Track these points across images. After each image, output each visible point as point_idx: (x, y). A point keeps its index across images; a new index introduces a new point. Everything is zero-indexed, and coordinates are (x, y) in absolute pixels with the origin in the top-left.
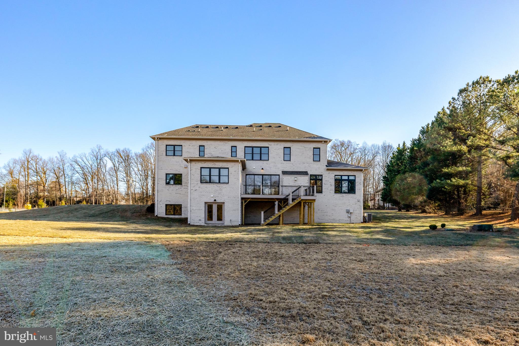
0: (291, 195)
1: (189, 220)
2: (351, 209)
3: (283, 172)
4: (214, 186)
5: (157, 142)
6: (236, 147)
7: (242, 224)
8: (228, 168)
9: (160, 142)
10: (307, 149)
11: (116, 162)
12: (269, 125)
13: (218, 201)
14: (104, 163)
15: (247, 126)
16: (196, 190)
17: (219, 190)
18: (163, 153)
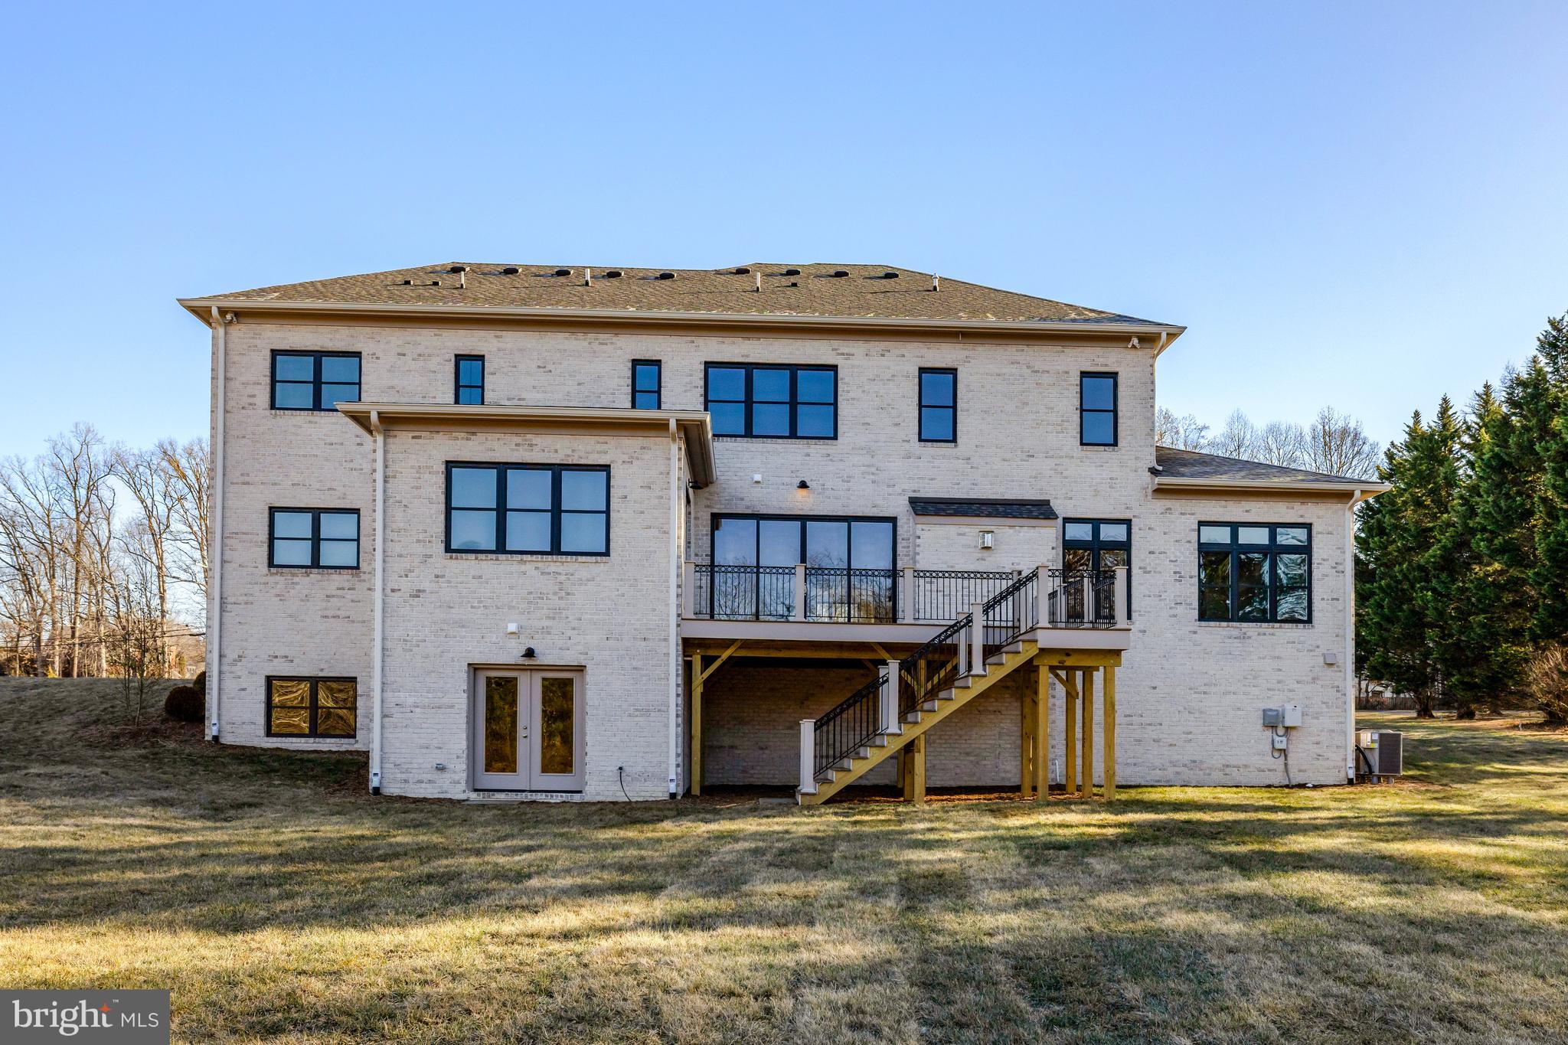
0: (979, 621)
1: (375, 767)
2: (1289, 707)
3: (913, 501)
4: (523, 568)
5: (221, 331)
6: (658, 363)
7: (688, 793)
8: (606, 468)
9: (241, 332)
10: (1046, 379)
11: (158, 498)
12: (832, 272)
13: (545, 657)
14: (101, 501)
15: (718, 273)
16: (417, 594)
17: (555, 594)
18: (254, 396)
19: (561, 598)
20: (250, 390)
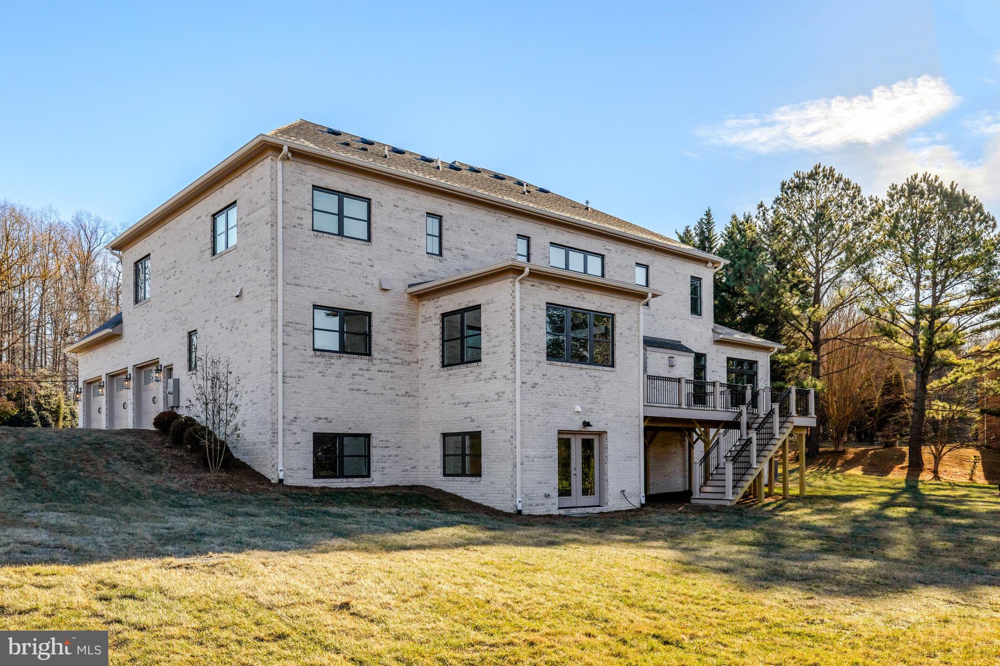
6: (528, 238)
8: (612, 316)
9: (291, 167)
10: (680, 278)
16: (534, 386)
17: (594, 388)
18: (301, 218)
19: (597, 391)
20: (298, 213)
